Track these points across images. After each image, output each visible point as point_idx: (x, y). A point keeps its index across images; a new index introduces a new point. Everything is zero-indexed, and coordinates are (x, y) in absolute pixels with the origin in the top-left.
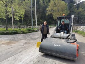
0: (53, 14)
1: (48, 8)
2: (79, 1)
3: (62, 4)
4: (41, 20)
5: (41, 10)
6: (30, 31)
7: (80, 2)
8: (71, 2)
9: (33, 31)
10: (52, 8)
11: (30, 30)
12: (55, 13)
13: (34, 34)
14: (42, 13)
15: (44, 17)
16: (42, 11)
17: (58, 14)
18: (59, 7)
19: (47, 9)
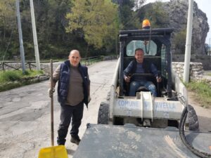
0: (85, 29)
1: (70, 12)
2: (143, 2)
3: (105, 4)
4: (53, 44)
5: (51, 17)
6: (16, 82)
7: (144, 4)
8: (126, 3)
9: (27, 82)
10: (82, 13)
11: (13, 80)
12: (90, 27)
13: (30, 93)
14: (53, 26)
15: (59, 37)
16: (54, 21)
17: (98, 31)
18: (100, 13)
19: (68, 15)
